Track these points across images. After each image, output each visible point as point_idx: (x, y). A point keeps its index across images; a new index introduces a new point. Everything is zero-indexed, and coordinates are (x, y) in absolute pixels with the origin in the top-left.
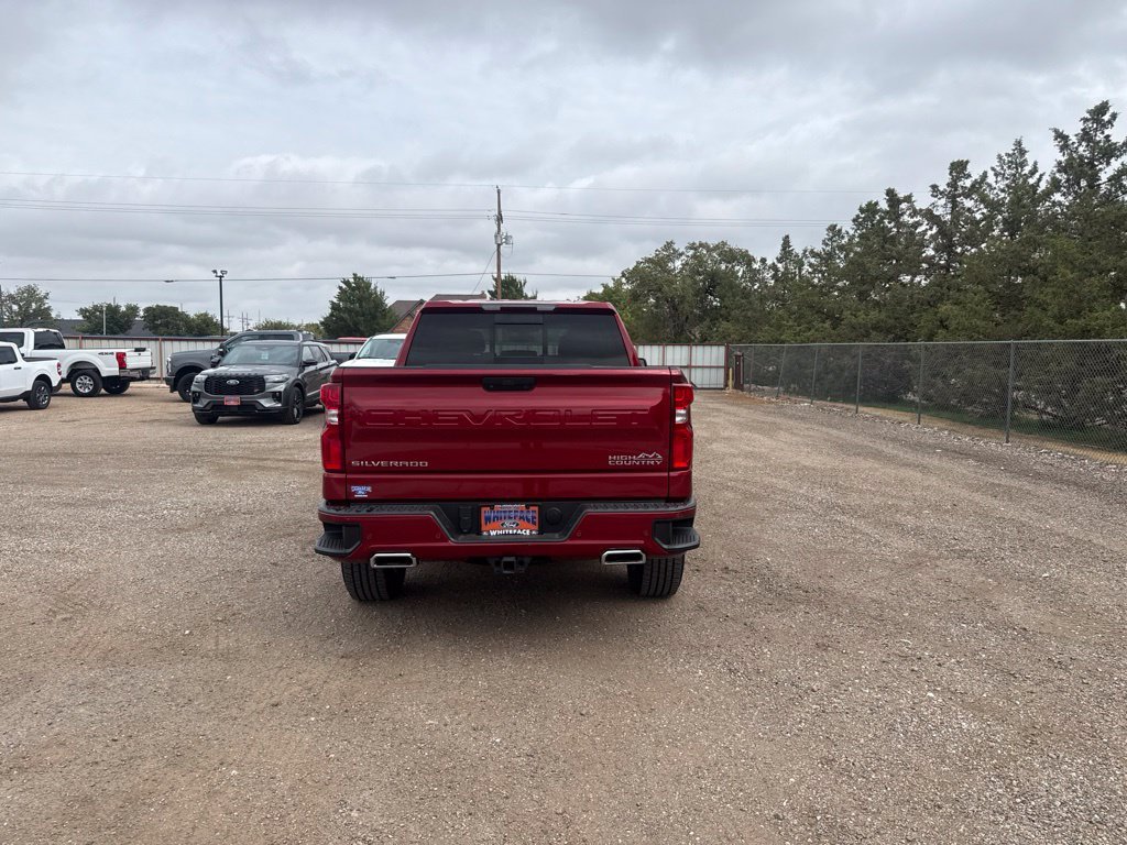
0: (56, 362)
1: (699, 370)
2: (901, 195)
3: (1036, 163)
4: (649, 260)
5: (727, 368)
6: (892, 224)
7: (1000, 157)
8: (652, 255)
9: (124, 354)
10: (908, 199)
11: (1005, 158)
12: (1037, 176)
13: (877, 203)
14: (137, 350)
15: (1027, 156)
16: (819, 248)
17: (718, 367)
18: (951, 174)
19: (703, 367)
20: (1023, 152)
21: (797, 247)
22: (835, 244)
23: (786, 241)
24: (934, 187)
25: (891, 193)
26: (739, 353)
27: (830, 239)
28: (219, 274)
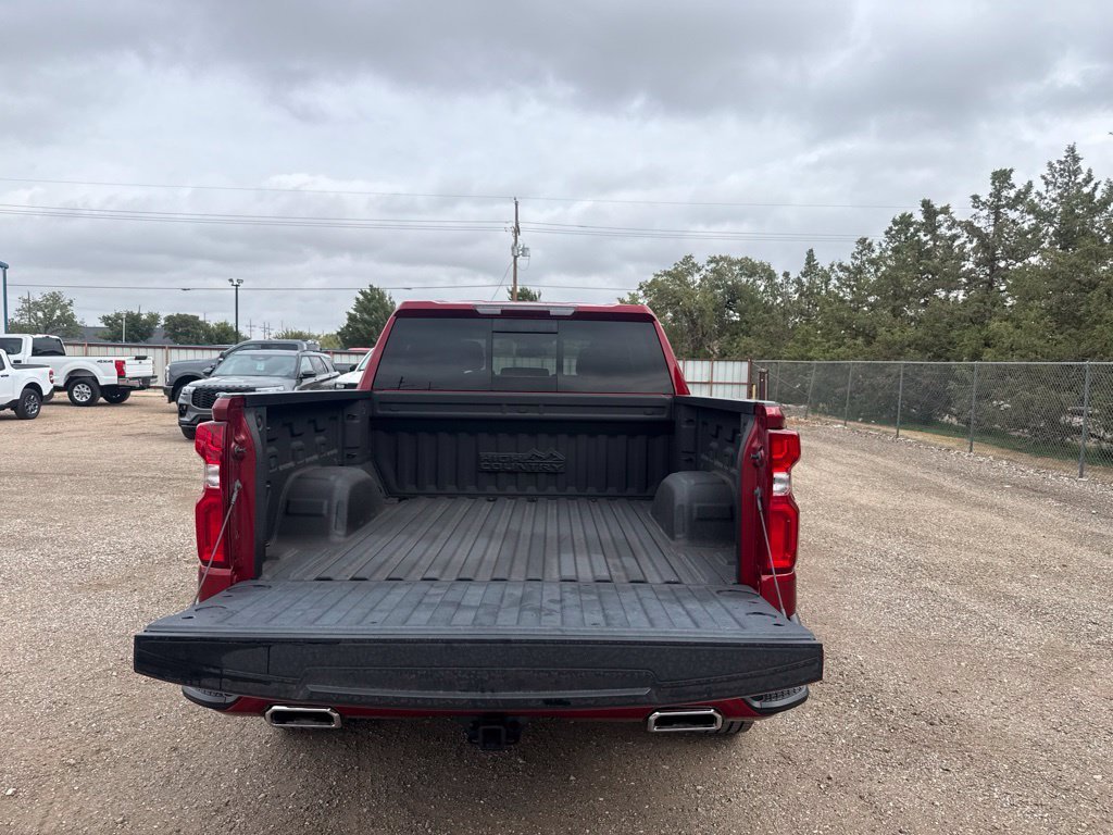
0: (47, 370)
1: (720, 387)
2: (938, 207)
3: (1090, 170)
4: (668, 274)
5: (750, 385)
6: (928, 237)
7: (1050, 165)
8: (671, 268)
9: (124, 362)
10: (945, 210)
11: (1057, 165)
12: (1092, 185)
13: (911, 216)
14: (137, 358)
15: (1081, 163)
16: (848, 262)
17: (740, 384)
18: (993, 183)
19: (725, 383)
20: (1076, 160)
21: (823, 262)
22: (864, 258)
23: (810, 255)
24: (975, 198)
25: (927, 205)
26: (763, 370)
27: (860, 253)
28: (235, 283)
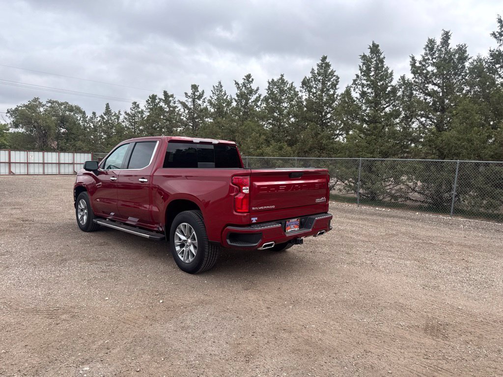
1: (78, 165)
2: (169, 94)
3: (225, 91)
4: (26, 106)
7: (214, 87)
8: (27, 103)
10: (172, 96)
11: (215, 87)
12: (226, 96)
13: (157, 95)
15: (223, 88)
16: (129, 111)
18: (192, 89)
19: (81, 164)
20: (221, 86)
21: (114, 110)
22: (136, 111)
23: (107, 106)
24: (186, 94)
25: (165, 93)
27: (134, 108)
